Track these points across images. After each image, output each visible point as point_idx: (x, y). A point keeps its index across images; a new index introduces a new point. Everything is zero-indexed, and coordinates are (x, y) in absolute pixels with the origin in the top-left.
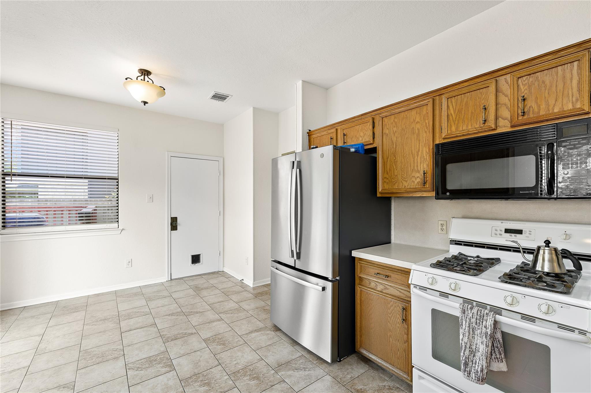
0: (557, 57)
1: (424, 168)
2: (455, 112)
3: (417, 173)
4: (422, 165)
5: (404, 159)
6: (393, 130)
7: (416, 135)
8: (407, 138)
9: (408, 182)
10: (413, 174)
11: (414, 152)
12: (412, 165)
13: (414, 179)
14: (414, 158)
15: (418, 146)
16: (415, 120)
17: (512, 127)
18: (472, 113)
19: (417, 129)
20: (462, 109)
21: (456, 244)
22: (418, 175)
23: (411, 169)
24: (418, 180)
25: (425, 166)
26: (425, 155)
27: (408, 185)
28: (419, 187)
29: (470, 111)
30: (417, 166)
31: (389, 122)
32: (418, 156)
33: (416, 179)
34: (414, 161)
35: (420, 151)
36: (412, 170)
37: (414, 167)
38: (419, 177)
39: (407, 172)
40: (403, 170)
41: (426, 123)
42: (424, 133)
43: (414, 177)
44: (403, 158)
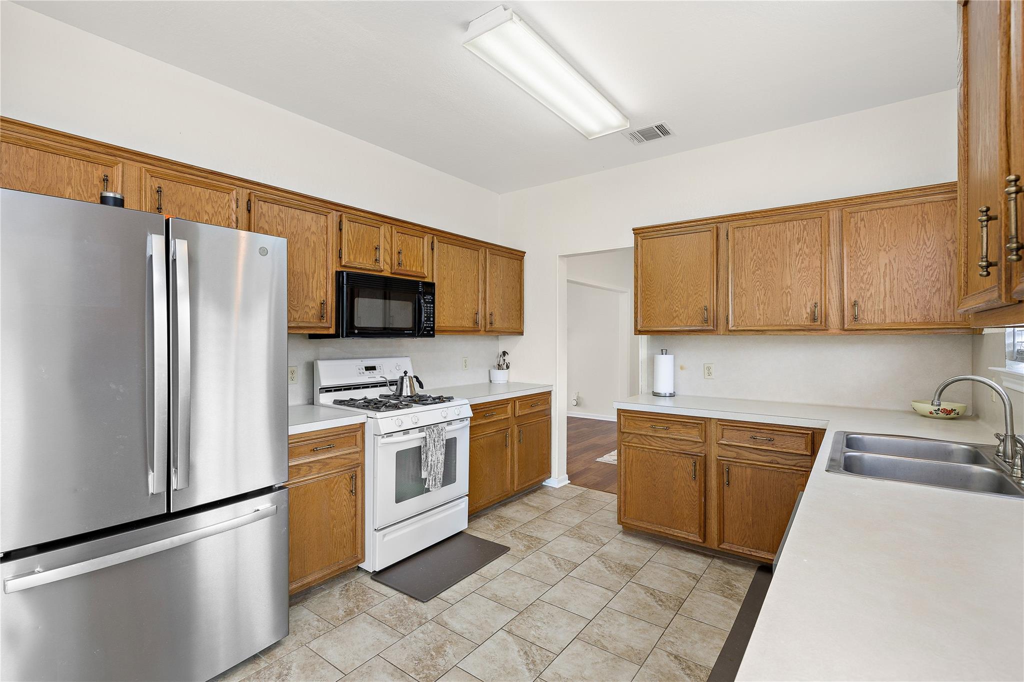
0: (413, 228)
1: (320, 296)
2: (353, 239)
3: (312, 302)
4: (318, 292)
5: (294, 278)
6: (277, 229)
7: (311, 249)
8: (299, 249)
9: (299, 313)
10: (306, 303)
11: (308, 271)
12: (306, 288)
13: (307, 309)
14: (308, 280)
15: (313, 266)
16: (310, 229)
17: (392, 273)
18: (367, 247)
19: (312, 241)
20: (359, 239)
21: (327, 391)
22: (311, 304)
23: (303, 295)
24: (313, 311)
25: (322, 293)
26: (322, 280)
27: (299, 317)
28: (315, 321)
29: (365, 245)
30: (312, 292)
31: (269, 212)
32: (313, 279)
33: (310, 311)
34: (308, 284)
35: (316, 272)
36: (306, 296)
37: (308, 292)
38: (314, 307)
39: (298, 298)
40: (292, 294)
41: (324, 239)
42: (321, 251)
43: (307, 306)
44: (293, 275)
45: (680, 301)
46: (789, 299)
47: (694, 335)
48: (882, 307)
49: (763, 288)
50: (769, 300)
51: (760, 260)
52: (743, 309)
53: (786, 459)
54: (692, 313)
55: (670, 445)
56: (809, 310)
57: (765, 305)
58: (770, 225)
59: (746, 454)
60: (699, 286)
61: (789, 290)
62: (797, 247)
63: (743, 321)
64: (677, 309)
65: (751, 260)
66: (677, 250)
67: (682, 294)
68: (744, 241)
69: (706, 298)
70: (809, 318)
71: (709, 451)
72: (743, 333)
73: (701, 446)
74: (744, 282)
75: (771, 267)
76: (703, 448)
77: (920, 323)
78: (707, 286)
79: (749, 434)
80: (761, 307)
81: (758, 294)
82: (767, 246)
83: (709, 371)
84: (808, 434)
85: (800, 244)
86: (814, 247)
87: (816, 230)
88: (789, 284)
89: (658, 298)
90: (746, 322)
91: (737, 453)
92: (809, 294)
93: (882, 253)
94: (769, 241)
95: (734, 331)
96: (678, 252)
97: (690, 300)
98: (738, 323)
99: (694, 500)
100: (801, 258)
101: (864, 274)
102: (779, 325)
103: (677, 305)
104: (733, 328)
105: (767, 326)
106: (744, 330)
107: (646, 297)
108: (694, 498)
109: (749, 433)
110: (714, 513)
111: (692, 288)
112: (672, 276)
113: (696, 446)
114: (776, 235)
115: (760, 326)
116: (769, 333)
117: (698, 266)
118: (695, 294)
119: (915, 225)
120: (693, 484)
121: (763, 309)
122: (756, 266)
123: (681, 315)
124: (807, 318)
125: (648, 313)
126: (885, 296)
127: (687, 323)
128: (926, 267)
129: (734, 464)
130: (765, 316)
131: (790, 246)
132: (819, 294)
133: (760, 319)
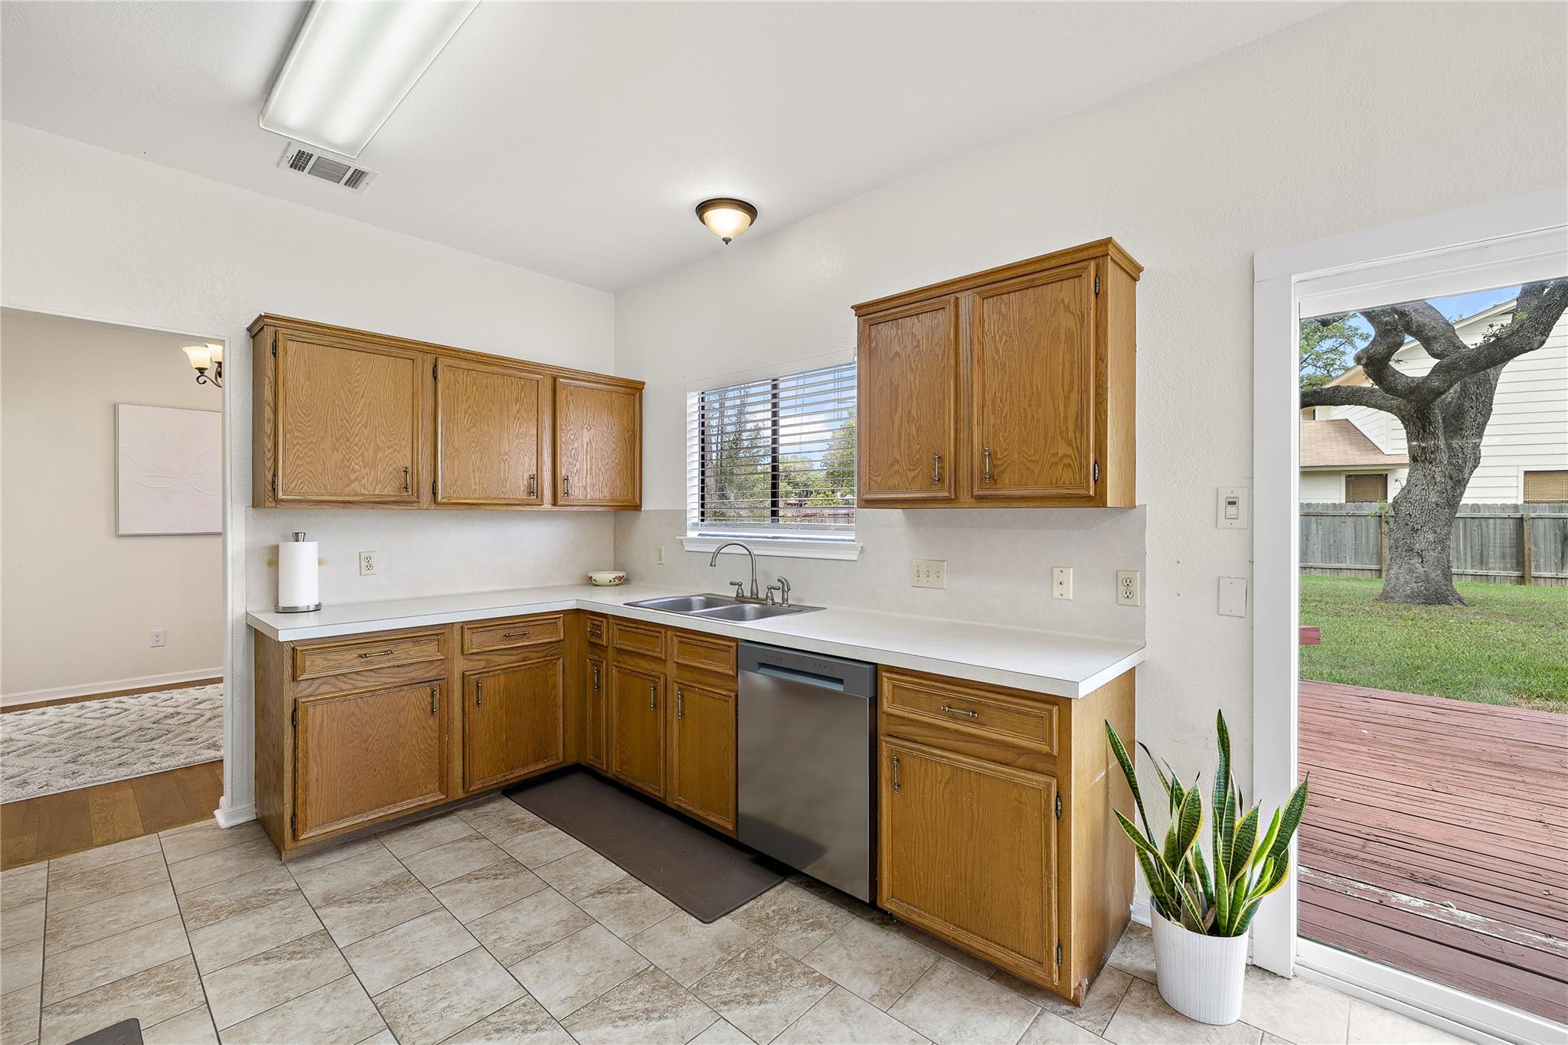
45: (362, 455)
46: (507, 467)
47: (384, 508)
48: (584, 484)
49: (479, 450)
50: (486, 467)
51: (476, 414)
52: (456, 475)
53: (537, 652)
54: (382, 477)
55: (391, 677)
56: (526, 483)
57: (481, 472)
58: (487, 375)
59: (496, 658)
60: (394, 436)
61: (507, 457)
62: (515, 408)
63: (454, 491)
64: (357, 467)
65: (466, 413)
66: (358, 375)
67: (366, 446)
68: (457, 386)
69: (405, 455)
70: (526, 491)
71: (451, 668)
72: (458, 507)
73: (440, 665)
74: (456, 440)
75: (488, 426)
76: (443, 666)
77: (609, 501)
78: (406, 438)
79: (502, 633)
80: (477, 474)
81: (473, 458)
82: (484, 400)
83: (366, 563)
84: (560, 617)
85: (518, 405)
86: (531, 412)
87: (533, 395)
88: (507, 451)
89: (321, 447)
90: (458, 492)
91: (487, 660)
92: (527, 464)
93: (585, 432)
94: (486, 393)
95: (445, 504)
96: (358, 378)
97: (380, 455)
98: (449, 493)
99: (432, 744)
100: (519, 421)
101: (572, 449)
102: (494, 498)
103: (356, 461)
104: (444, 501)
105: (484, 498)
106: (458, 504)
107: (295, 443)
108: (432, 741)
109: (501, 631)
110: (458, 750)
111: (383, 438)
112: (347, 413)
113: (432, 667)
114: (494, 388)
115: (476, 499)
116: (485, 507)
117: (392, 407)
118: (388, 448)
119: (606, 410)
120: (431, 722)
121: (479, 478)
122: (471, 422)
123: (363, 478)
124: (524, 491)
125: (299, 470)
126: (587, 474)
127: (374, 491)
128: (613, 450)
129: (486, 675)
130: (481, 485)
131: (508, 405)
132: (535, 465)
133: (475, 489)
